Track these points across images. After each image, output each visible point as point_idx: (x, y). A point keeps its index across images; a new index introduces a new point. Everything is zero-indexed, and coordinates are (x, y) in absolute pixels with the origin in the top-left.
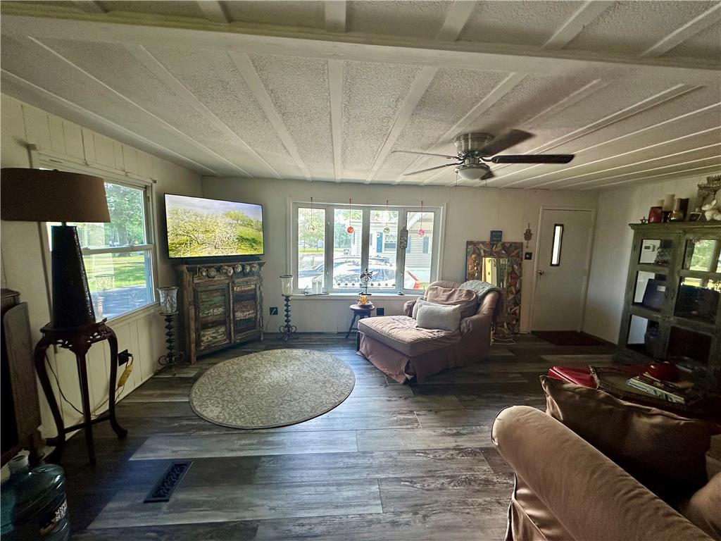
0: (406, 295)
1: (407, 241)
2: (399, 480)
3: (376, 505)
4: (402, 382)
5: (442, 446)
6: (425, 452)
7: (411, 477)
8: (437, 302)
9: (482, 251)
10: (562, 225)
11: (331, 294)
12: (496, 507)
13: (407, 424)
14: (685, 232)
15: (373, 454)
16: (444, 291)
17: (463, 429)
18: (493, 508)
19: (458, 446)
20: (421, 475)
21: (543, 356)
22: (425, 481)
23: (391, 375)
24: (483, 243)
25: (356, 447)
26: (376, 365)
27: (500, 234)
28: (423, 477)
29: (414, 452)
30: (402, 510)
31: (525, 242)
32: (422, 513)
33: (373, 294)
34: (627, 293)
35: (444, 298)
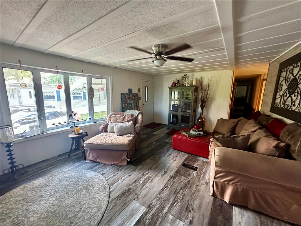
0: (97, 122)
1: (93, 94)
2: (172, 205)
3: (179, 222)
4: (126, 164)
5: (166, 180)
6: (166, 187)
7: (174, 200)
8: (118, 122)
9: (127, 97)
10: (147, 87)
11: (48, 132)
12: (198, 188)
13: (148, 181)
14: (182, 89)
15: (153, 203)
16: (120, 117)
17: (165, 169)
18: (198, 189)
19: (170, 176)
20: (175, 196)
21: (155, 133)
22: (178, 197)
23: (117, 163)
24: (127, 94)
25: (143, 207)
26: (105, 163)
27: (131, 90)
28: (176, 196)
29: (163, 189)
30: (186, 215)
31: (139, 93)
32: (191, 209)
33: (79, 126)
34: (169, 108)
35: (121, 119)
